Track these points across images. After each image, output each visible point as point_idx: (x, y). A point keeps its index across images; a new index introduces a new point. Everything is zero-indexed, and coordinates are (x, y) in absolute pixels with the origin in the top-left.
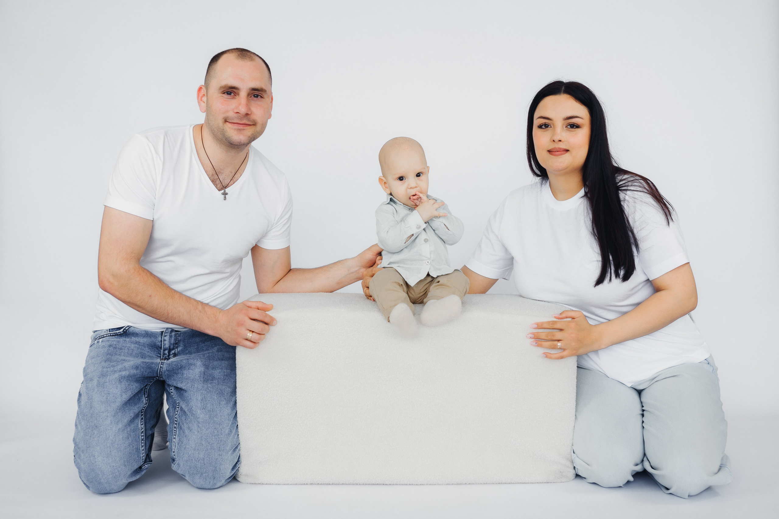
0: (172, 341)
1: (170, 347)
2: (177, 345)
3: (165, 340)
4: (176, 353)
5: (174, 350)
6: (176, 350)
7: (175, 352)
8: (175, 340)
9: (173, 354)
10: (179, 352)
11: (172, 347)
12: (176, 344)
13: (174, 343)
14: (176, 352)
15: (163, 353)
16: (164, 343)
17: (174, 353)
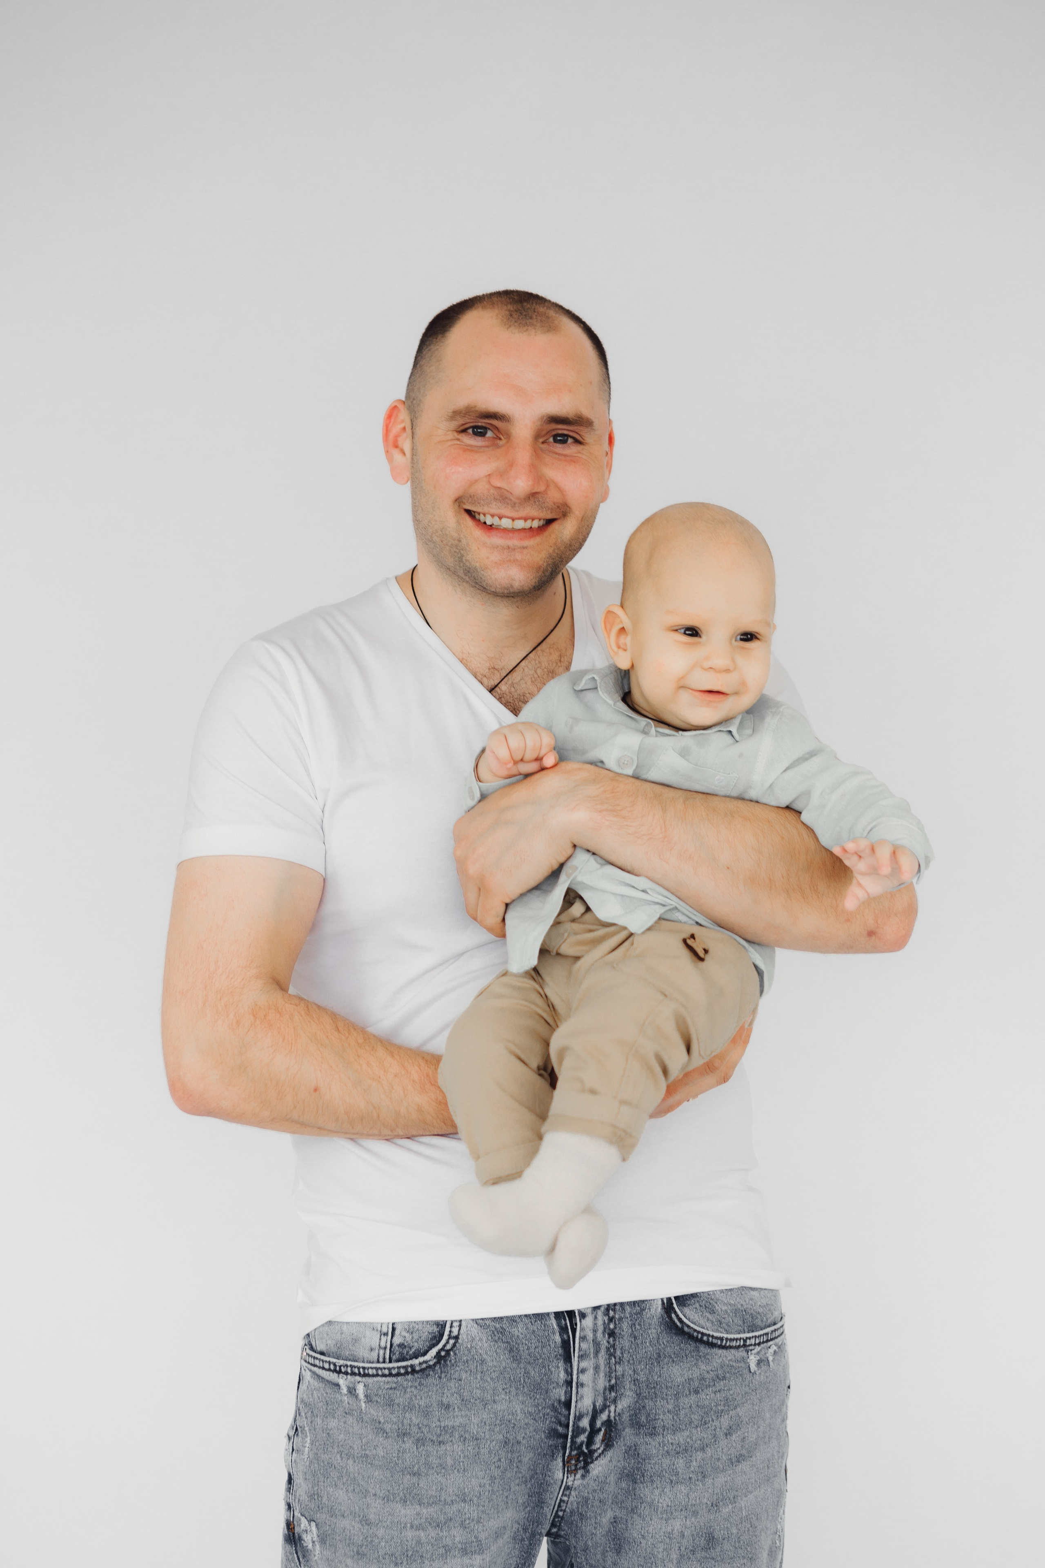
0: (602, 1383)
1: (594, 1406)
2: (613, 1394)
3: (580, 1385)
4: (612, 1418)
5: (607, 1412)
6: (612, 1408)
7: (609, 1416)
8: (609, 1376)
9: (602, 1424)
10: (619, 1414)
11: (599, 1402)
12: (612, 1388)
13: (605, 1387)
14: (612, 1414)
15: (574, 1426)
16: (577, 1393)
17: (606, 1421)
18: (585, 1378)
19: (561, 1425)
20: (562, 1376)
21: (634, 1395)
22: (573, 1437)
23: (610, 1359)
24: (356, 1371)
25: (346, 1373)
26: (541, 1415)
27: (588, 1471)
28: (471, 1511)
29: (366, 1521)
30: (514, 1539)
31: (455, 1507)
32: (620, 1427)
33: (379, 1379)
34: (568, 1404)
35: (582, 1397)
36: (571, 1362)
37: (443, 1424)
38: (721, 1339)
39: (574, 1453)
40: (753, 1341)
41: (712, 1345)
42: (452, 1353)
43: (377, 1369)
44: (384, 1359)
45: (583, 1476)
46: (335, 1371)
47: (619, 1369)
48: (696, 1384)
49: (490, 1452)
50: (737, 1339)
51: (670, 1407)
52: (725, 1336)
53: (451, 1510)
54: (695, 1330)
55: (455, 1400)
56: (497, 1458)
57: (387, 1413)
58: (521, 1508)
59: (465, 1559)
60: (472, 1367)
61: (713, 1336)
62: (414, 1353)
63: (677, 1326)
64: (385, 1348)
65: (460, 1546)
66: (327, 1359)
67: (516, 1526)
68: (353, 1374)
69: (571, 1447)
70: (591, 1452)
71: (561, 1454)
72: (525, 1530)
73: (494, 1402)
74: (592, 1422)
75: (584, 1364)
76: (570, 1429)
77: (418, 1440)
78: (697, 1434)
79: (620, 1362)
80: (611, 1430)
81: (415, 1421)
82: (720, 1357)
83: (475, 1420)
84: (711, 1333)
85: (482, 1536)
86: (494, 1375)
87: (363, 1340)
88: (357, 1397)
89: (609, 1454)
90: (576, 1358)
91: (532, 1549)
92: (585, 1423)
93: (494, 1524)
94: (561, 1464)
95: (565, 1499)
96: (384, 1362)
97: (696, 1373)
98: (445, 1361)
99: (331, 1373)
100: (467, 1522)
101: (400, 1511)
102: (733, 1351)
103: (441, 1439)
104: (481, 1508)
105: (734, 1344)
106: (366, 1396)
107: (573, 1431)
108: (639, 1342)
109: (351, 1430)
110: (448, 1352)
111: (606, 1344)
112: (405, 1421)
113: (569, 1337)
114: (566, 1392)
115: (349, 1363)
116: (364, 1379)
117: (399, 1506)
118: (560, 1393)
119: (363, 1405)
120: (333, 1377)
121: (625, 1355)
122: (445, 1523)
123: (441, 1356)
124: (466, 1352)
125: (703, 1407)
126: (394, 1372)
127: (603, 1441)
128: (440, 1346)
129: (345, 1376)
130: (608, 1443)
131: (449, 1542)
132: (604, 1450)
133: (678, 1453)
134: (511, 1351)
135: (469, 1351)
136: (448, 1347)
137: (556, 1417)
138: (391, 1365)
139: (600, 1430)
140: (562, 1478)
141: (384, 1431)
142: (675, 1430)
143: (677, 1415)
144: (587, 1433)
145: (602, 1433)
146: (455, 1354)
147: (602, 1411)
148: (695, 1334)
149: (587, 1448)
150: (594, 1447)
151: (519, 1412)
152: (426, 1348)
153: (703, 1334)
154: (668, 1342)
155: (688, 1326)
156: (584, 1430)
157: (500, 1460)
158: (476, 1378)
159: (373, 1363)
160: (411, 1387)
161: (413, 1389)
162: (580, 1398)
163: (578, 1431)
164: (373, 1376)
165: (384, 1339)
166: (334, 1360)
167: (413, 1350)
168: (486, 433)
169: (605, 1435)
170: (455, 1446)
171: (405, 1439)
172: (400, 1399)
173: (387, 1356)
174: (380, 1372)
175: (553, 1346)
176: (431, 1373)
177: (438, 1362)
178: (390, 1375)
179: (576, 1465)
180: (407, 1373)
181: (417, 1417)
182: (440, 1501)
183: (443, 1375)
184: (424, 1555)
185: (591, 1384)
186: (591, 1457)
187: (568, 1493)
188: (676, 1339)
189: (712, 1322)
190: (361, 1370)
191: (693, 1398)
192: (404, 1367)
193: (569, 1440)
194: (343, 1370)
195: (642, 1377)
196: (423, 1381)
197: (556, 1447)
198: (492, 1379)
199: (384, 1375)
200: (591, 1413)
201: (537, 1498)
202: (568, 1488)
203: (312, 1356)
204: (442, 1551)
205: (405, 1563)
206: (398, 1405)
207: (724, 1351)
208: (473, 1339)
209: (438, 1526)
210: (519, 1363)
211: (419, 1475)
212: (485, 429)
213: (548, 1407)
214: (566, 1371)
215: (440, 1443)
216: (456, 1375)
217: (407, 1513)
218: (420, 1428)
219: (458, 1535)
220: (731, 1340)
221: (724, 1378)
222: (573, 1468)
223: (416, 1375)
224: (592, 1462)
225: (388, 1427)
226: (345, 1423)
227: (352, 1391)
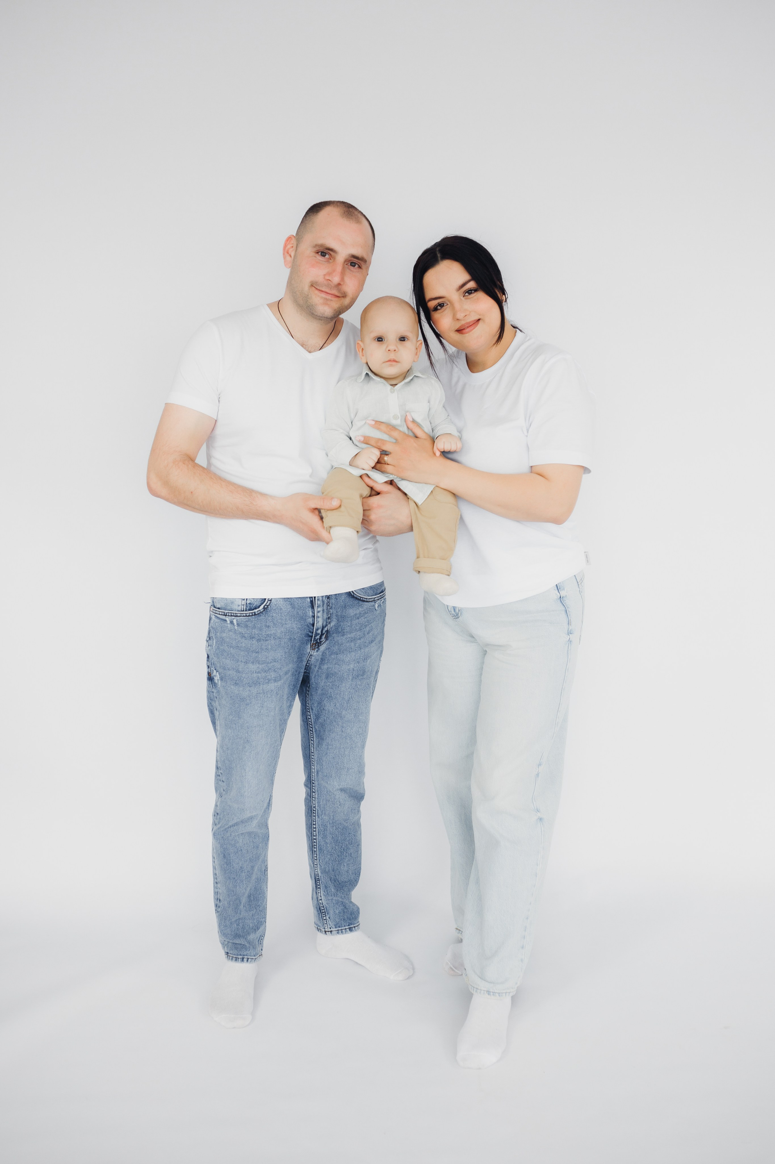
0: (325, 616)
1: (323, 625)
2: (329, 620)
3: (318, 617)
4: (329, 629)
6: (329, 626)
7: (328, 629)
8: (328, 614)
9: (325, 632)
10: (331, 628)
11: (325, 624)
12: (329, 618)
13: (326, 618)
14: (329, 628)
18: (320, 614)
19: (310, 632)
20: (311, 613)
21: (336, 621)
22: (315, 637)
23: (328, 607)
24: (233, 614)
25: (229, 616)
26: (303, 628)
27: (319, 649)
28: (277, 665)
29: (238, 671)
30: (292, 675)
31: (272, 664)
32: (331, 632)
33: (242, 617)
34: (313, 625)
35: (319, 622)
36: (314, 609)
37: (267, 633)
38: (367, 599)
39: (315, 642)
40: (377, 599)
41: (364, 601)
42: (269, 606)
43: (241, 614)
44: (244, 609)
45: (317, 651)
46: (224, 615)
47: (331, 611)
48: (358, 616)
49: (285, 643)
50: (372, 598)
51: (349, 624)
52: (368, 597)
53: (270, 665)
54: (358, 596)
55: (271, 624)
56: (287, 645)
57: (246, 630)
58: (295, 663)
59: (275, 683)
60: (277, 611)
61: (364, 598)
62: (255, 606)
63: (352, 595)
64: (244, 605)
65: (273, 679)
66: (221, 611)
67: (293, 670)
68: (231, 616)
69: (314, 640)
70: (321, 642)
71: (310, 643)
72: (296, 671)
73: (286, 624)
74: (322, 631)
75: (319, 609)
76: (314, 634)
77: (258, 640)
78: (359, 633)
79: (331, 608)
80: (328, 634)
81: (257, 633)
82: (366, 605)
83: (279, 631)
84: (364, 597)
85: (281, 674)
86: (285, 614)
87: (235, 602)
88: (233, 624)
89: (327, 642)
90: (316, 607)
91: (299, 678)
92: (319, 631)
93: (285, 669)
94: (310, 647)
95: (310, 659)
96: (243, 611)
97: (358, 612)
98: (267, 610)
99: (223, 616)
100: (276, 669)
101: (251, 667)
102: (370, 603)
103: (266, 639)
104: (281, 664)
105: (371, 600)
106: (237, 624)
107: (315, 634)
108: (338, 601)
109: (231, 637)
110: (268, 606)
111: (326, 602)
112: (253, 633)
113: (313, 599)
114: (312, 620)
115: (230, 612)
116: (236, 618)
117: (251, 665)
118: (310, 620)
119: (236, 627)
120: (224, 617)
121: (333, 606)
122: (268, 670)
123: (265, 608)
124: (275, 606)
125: (360, 624)
126: (248, 615)
127: (325, 637)
128: (265, 604)
129: (228, 617)
130: (327, 638)
131: (269, 677)
132: (325, 641)
133: (352, 641)
134: (291, 604)
135: (276, 605)
136: (268, 604)
137: (309, 630)
138: (246, 612)
139: (324, 634)
140: (309, 651)
141: (245, 637)
142: (350, 633)
143: (351, 627)
144: (320, 635)
145: (325, 635)
146: (270, 607)
147: (325, 627)
148: (358, 597)
149: (319, 640)
150: (322, 640)
151: (295, 627)
152: (259, 604)
153: (361, 597)
154: (348, 600)
155: (356, 595)
156: (319, 634)
157: (288, 646)
158: (279, 615)
159: (239, 611)
160: (254, 620)
161: (255, 621)
162: (318, 622)
163: (317, 634)
164: (239, 616)
165: (243, 601)
166: (224, 611)
167: (255, 605)
168: (326, 255)
169: (326, 635)
170: (272, 641)
171: (253, 640)
172: (250, 624)
173: (245, 608)
174: (242, 615)
175: (307, 603)
176: (262, 615)
177: (264, 610)
178: (246, 616)
179: (315, 647)
180: (252, 615)
181: (257, 631)
182: (266, 662)
183: (266, 615)
184: (260, 683)
185: (322, 617)
186: (321, 644)
187: (311, 657)
188: (352, 599)
189: (363, 592)
190: (235, 614)
191: (357, 621)
192: (252, 613)
193: (313, 638)
194: (227, 614)
195: (339, 614)
196: (259, 618)
197: (308, 640)
198: (284, 615)
199: (244, 616)
200: (321, 628)
201: (300, 659)
202: (311, 655)
203: (214, 610)
204: (267, 681)
205: (253, 686)
206: (250, 627)
207: (368, 603)
208: (277, 601)
209: (265, 672)
210: (295, 609)
211: (258, 653)
212: (326, 253)
213: (306, 626)
214: (312, 612)
215: (266, 640)
216: (271, 615)
217: (253, 667)
218: (258, 635)
219: (273, 675)
220: (370, 599)
221: (367, 613)
222: (314, 648)
223: (256, 616)
224: (321, 646)
225: (246, 635)
226: (229, 634)
227: (232, 622)
